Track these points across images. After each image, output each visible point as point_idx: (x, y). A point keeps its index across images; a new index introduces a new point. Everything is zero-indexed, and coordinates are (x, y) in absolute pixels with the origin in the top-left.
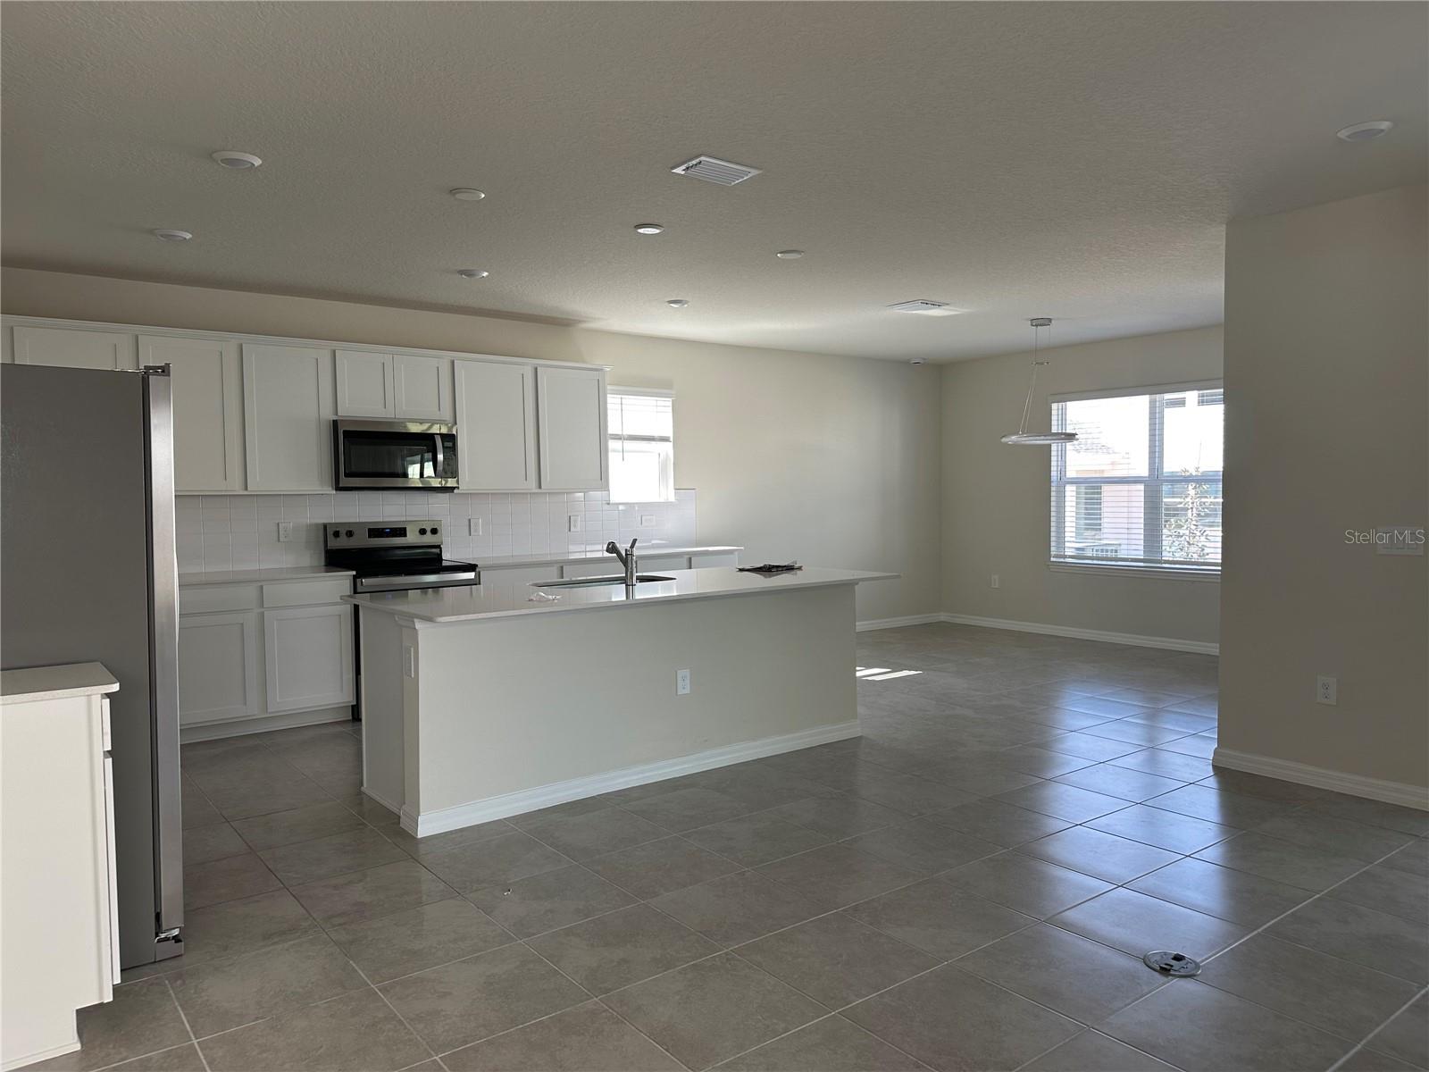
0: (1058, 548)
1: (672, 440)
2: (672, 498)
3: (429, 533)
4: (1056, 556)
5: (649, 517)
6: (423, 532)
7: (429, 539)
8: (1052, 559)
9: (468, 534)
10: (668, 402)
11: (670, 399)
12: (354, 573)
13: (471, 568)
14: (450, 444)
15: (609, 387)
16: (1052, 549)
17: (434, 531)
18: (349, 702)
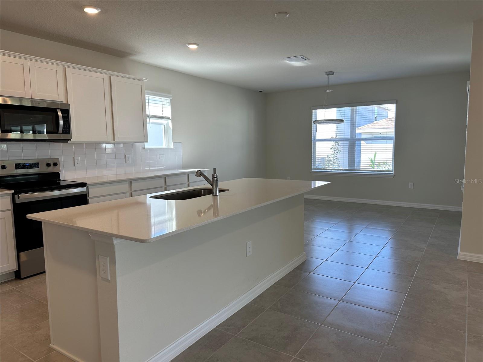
0: (314, 166)
1: (171, 119)
2: (172, 147)
3: (52, 165)
4: (314, 169)
5: (162, 156)
6: (48, 165)
7: (52, 169)
8: (312, 170)
9: (73, 165)
10: (168, 100)
11: (170, 99)
12: (13, 191)
13: (83, 185)
14: (66, 115)
15: (146, 91)
16: (312, 166)
17: (55, 164)
18: (14, 269)
